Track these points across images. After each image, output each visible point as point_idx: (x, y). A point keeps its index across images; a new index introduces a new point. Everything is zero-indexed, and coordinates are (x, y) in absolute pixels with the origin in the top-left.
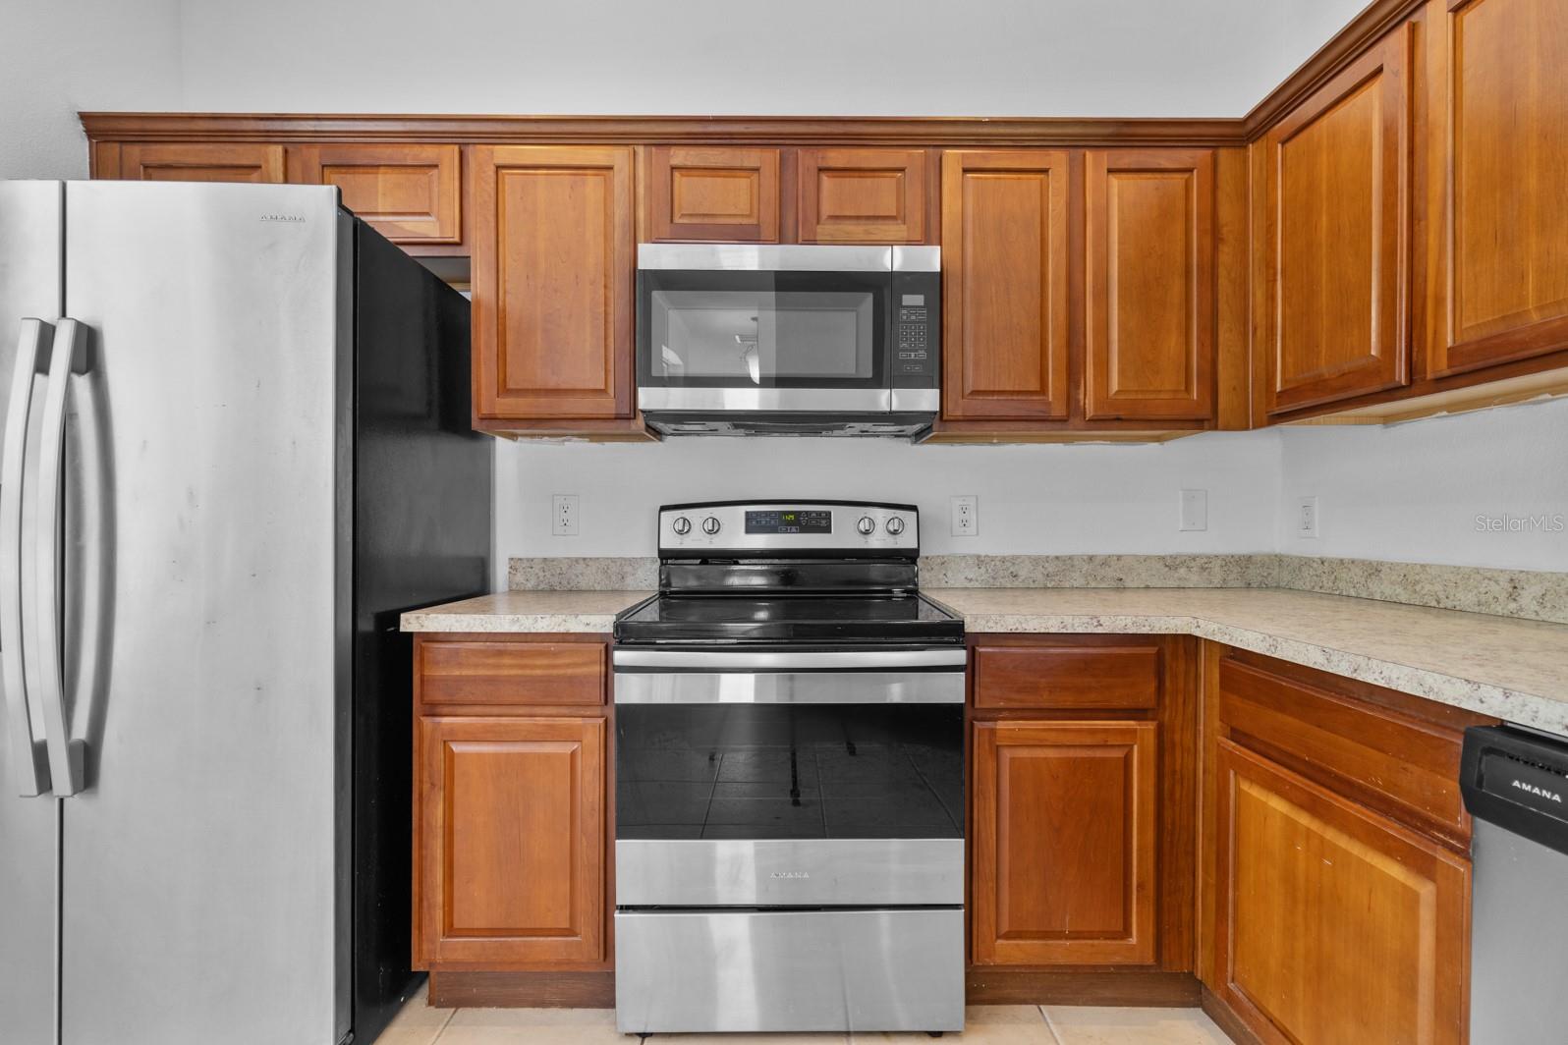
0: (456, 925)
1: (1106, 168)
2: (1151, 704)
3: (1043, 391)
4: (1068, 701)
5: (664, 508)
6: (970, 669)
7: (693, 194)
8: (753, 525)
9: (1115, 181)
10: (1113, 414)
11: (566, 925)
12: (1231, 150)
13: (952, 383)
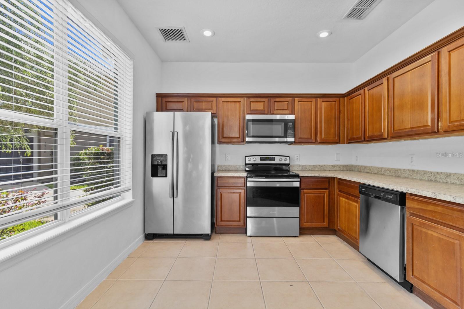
0: (222, 220)
1: (321, 101)
2: (328, 187)
3: (311, 138)
4: (315, 187)
5: (246, 156)
6: (300, 181)
7: (254, 106)
8: (262, 159)
9: (323, 103)
10: (323, 141)
11: (239, 220)
12: (342, 98)
13: (296, 136)
